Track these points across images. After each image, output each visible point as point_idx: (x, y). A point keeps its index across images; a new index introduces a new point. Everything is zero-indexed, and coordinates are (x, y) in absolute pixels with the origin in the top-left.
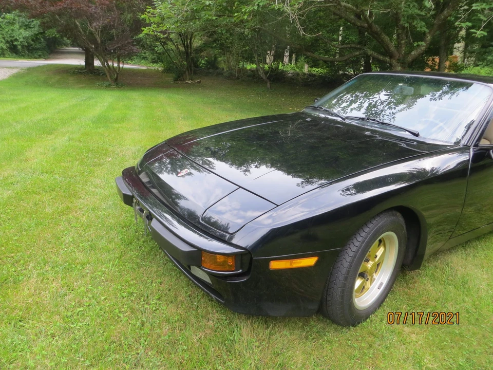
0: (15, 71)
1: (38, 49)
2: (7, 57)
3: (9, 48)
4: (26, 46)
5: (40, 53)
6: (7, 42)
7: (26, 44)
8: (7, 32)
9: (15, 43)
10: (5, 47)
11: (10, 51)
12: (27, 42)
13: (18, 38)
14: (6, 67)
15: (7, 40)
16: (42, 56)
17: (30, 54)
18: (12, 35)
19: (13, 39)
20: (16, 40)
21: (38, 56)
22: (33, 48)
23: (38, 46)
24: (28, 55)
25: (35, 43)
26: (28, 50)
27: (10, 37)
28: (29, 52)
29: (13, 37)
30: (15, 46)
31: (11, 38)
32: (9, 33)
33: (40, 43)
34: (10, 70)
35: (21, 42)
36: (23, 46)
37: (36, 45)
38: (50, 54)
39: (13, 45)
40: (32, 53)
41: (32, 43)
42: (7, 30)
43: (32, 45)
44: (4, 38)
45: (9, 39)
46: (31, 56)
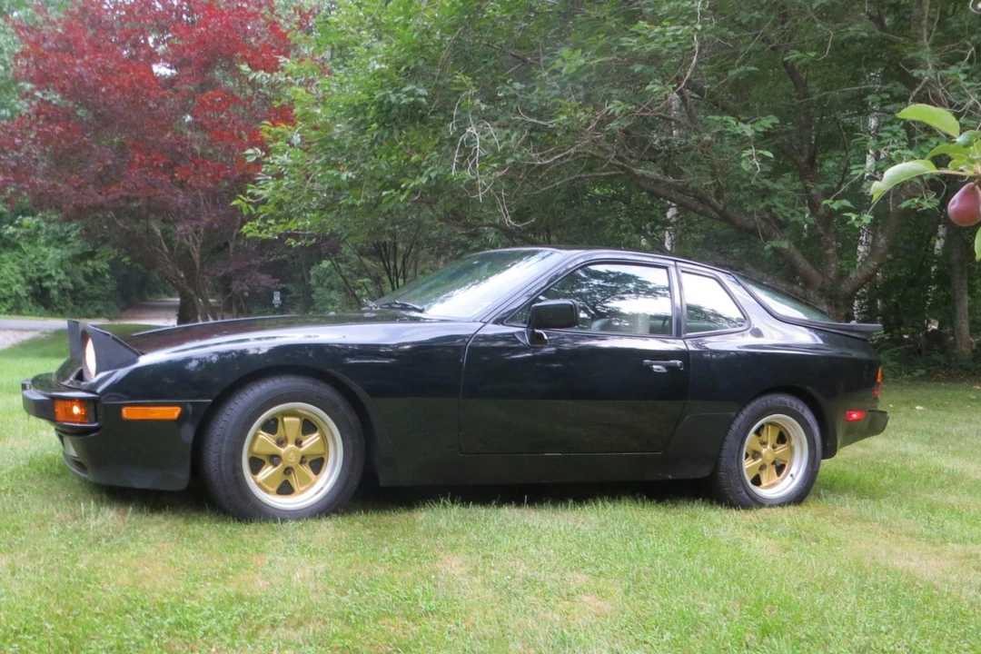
0: (27, 336)
1: (97, 298)
2: (24, 315)
3: (31, 294)
4: (70, 291)
5: (100, 307)
6: (30, 282)
7: (70, 286)
8: (32, 261)
9: (47, 284)
10: (23, 293)
11: (32, 302)
12: (72, 283)
13: (53, 273)
14: (11, 329)
15: (31, 278)
16: (104, 313)
17: (78, 308)
18: (42, 267)
19: (43, 275)
20: (50, 277)
21: (93, 313)
22: (84, 294)
23: (97, 290)
24: (73, 311)
25: (92, 283)
26: (74, 300)
27: (38, 270)
28: (75, 304)
29: (45, 270)
30: (46, 291)
31: (39, 274)
32: (36, 262)
33: (104, 284)
34: (17, 334)
35: (59, 281)
36: (64, 290)
37: (92, 288)
38: (123, 310)
39: (41, 287)
40: (82, 305)
41: (84, 283)
42: (33, 256)
43: (83, 288)
44: (23, 273)
45: (35, 276)
46: (79, 313)
